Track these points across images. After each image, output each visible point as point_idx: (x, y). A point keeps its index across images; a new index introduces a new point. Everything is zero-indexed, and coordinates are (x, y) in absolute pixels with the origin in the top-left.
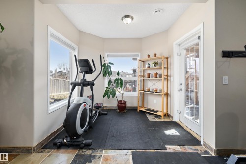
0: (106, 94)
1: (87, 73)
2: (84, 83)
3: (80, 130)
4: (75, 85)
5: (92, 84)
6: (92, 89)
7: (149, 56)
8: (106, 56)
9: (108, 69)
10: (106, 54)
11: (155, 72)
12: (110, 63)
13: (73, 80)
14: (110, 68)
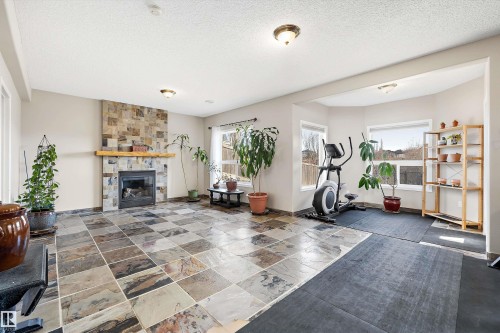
0: (363, 183)
1: (334, 157)
2: (331, 168)
3: (326, 210)
4: (322, 169)
5: (339, 169)
6: (339, 174)
7: (443, 125)
8: (368, 130)
9: (368, 150)
10: (368, 128)
11: (454, 152)
12: (372, 141)
13: (320, 165)
14: (372, 148)
